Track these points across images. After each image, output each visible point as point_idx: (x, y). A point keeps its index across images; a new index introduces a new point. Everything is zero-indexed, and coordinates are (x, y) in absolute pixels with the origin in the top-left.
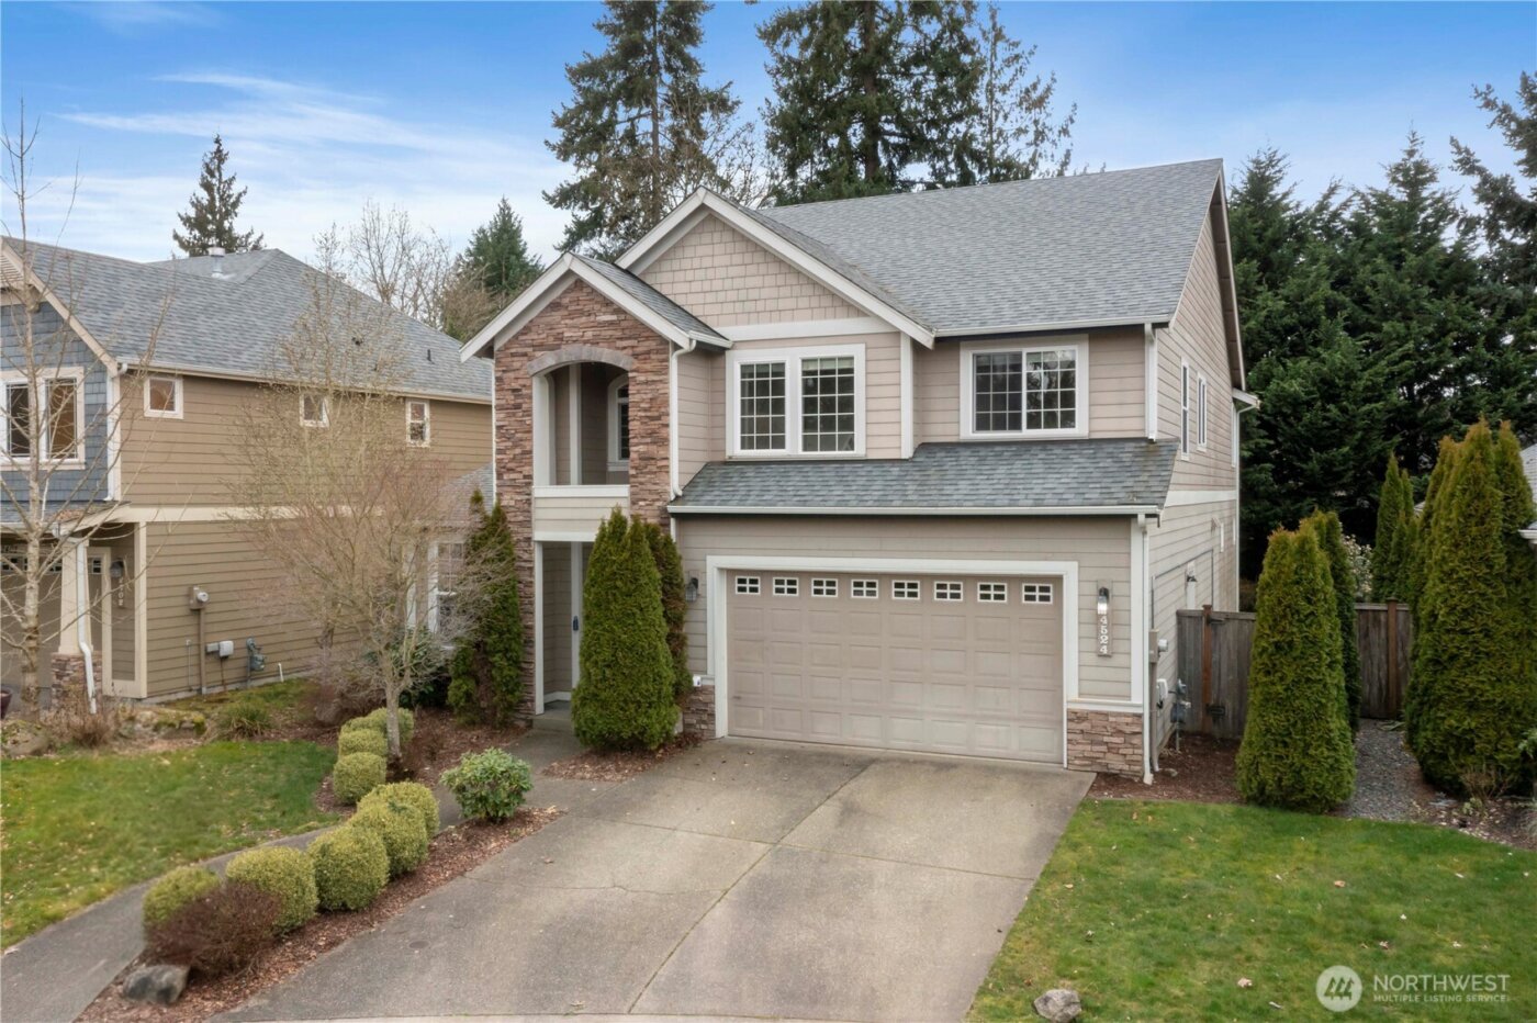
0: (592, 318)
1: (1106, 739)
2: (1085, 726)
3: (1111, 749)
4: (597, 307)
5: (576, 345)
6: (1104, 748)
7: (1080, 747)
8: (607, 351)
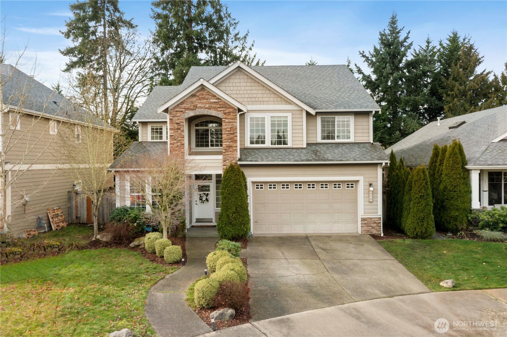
0: (208, 100)
1: (371, 225)
2: (365, 222)
3: (373, 228)
4: (210, 97)
5: (202, 109)
6: (371, 228)
7: (365, 228)
8: (214, 111)
